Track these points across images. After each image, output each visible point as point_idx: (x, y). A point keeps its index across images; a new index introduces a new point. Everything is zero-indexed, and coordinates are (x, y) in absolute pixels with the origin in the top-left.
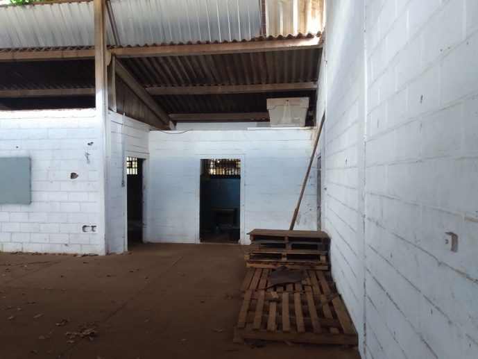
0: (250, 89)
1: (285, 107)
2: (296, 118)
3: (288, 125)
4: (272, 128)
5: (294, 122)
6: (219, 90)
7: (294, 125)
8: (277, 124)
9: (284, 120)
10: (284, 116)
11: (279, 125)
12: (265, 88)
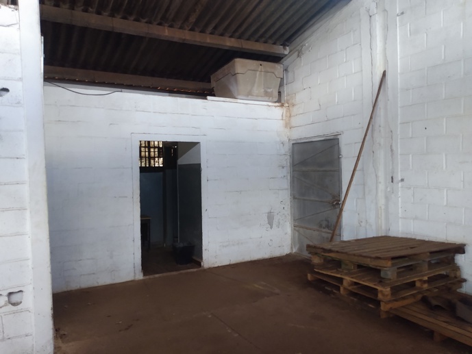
0: (209, 40)
1: (258, 73)
2: (269, 90)
3: (260, 98)
4: (239, 101)
5: (267, 95)
6: (166, 33)
7: (267, 98)
8: (248, 95)
9: (255, 91)
10: (256, 85)
11: (250, 97)
12: (229, 43)
